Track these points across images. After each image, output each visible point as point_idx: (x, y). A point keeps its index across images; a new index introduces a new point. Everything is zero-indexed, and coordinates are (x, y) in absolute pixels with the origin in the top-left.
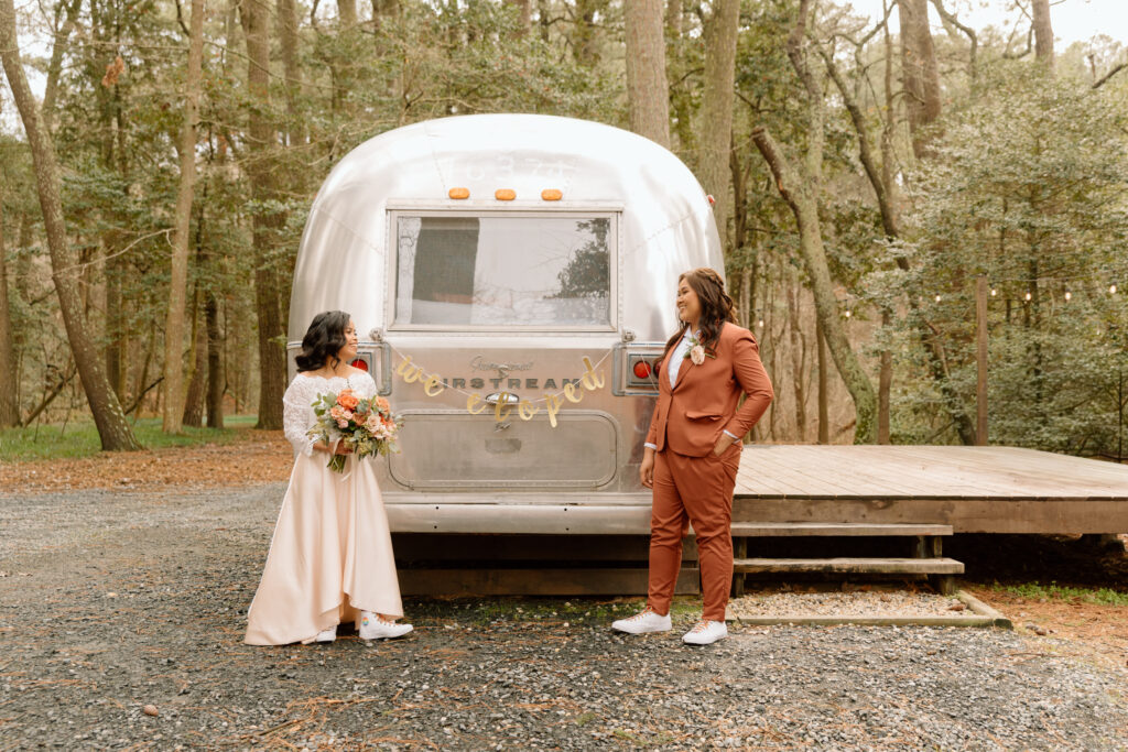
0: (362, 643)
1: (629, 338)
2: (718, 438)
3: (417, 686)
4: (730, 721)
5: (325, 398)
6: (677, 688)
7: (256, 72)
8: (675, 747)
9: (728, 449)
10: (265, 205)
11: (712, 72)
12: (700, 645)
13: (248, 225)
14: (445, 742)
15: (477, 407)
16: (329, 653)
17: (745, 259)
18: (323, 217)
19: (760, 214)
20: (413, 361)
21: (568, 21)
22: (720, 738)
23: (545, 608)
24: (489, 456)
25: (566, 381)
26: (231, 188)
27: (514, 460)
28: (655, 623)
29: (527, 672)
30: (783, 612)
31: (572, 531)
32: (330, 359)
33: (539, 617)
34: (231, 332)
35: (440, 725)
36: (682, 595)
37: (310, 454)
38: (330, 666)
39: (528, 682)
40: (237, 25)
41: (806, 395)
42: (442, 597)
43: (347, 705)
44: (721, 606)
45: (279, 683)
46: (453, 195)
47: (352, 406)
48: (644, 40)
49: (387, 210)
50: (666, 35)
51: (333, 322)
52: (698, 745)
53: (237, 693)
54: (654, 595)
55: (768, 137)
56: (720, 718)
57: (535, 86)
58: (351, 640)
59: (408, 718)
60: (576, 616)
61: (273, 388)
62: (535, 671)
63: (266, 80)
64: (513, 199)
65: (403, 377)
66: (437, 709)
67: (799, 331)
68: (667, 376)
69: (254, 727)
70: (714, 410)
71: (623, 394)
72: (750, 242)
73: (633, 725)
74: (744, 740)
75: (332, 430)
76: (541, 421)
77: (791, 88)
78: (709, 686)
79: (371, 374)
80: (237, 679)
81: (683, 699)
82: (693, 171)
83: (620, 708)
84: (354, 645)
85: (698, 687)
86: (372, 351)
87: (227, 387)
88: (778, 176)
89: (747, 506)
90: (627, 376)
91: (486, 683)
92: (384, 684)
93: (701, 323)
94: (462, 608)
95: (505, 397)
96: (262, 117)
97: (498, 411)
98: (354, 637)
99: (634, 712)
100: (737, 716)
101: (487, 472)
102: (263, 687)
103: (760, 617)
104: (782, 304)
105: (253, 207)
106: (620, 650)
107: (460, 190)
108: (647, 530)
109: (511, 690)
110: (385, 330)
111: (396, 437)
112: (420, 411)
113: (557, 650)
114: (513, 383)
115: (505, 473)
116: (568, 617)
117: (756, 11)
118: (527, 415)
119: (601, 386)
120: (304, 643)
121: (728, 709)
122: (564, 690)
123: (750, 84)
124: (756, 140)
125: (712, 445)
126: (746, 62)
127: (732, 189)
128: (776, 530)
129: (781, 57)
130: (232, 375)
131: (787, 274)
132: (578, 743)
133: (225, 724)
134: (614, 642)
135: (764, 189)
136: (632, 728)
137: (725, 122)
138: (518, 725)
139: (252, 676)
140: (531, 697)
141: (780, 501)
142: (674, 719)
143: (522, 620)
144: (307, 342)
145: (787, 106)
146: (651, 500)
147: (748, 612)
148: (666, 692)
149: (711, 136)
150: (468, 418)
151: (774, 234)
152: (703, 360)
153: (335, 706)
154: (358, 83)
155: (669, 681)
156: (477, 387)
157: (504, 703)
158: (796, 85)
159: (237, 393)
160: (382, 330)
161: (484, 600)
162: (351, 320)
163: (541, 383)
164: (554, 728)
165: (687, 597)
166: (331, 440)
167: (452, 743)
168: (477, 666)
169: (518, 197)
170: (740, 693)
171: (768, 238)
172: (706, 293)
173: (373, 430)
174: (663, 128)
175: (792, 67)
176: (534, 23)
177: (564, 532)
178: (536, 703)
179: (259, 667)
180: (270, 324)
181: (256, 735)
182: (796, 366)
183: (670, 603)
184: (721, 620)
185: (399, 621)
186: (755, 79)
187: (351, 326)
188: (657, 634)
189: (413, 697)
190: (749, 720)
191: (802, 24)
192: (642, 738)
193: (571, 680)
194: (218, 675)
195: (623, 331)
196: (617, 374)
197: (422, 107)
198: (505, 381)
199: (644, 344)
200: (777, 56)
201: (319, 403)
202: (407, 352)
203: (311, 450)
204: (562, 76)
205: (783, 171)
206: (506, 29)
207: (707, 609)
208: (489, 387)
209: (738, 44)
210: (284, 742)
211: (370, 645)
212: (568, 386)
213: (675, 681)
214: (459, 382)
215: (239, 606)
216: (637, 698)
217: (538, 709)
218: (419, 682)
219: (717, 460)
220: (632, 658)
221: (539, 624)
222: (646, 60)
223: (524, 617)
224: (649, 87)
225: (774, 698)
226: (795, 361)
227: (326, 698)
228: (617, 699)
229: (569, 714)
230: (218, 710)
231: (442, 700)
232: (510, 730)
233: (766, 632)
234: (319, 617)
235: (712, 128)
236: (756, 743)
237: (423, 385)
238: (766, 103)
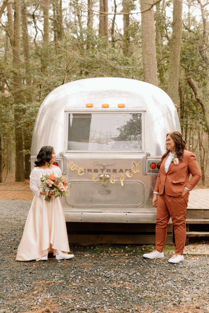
0: (57, 261)
1: (148, 155)
2: (184, 190)
3: (77, 277)
4: (187, 292)
5: (45, 176)
6: (167, 279)
7: (16, 60)
8: (168, 301)
9: (186, 194)
10: (19, 106)
11: (172, 58)
12: (174, 263)
13: (13, 112)
14: (88, 298)
15: (96, 179)
16: (46, 264)
17: (184, 122)
18: (43, 113)
19: (189, 107)
20: (74, 163)
21: (121, 41)
22: (184, 298)
23: (119, 249)
24: (100, 196)
25: (126, 170)
26: (7, 99)
27: (109, 197)
28: (158, 255)
29: (114, 272)
30: (203, 251)
31: (129, 222)
32: (47, 163)
33: (117, 252)
34: (6, 147)
35: (85, 291)
36: (167, 244)
37: (39, 195)
38: (46, 269)
39: (115, 276)
40: (9, 43)
41: (205, 169)
42: (83, 244)
43: (53, 284)
44: (182, 249)
45: (29, 275)
46: (87, 106)
47: (54, 179)
48: (149, 48)
49: (65, 111)
50: (156, 45)
51: (48, 150)
52: (176, 301)
53: (15, 279)
54: (157, 245)
55: (192, 80)
56: (184, 291)
57: (111, 64)
58: (53, 260)
59: (74, 289)
60: (130, 252)
61: (21, 167)
62: (117, 272)
63: (19, 63)
64: (108, 107)
65: (70, 168)
66: (84, 286)
67: (202, 146)
68: (164, 169)
69: (22, 291)
70: (181, 180)
71: (146, 175)
72: (185, 116)
73: (153, 293)
74: (192, 299)
75: (46, 187)
76: (118, 184)
77: (200, 63)
78: (179, 279)
79: (60, 167)
80: (15, 273)
81: (170, 283)
82: (165, 92)
83: (148, 286)
84: (54, 261)
85: (175, 279)
86: (60, 159)
87: (4, 166)
88: (196, 94)
89: (189, 213)
90: (148, 168)
91: (100, 276)
92: (65, 276)
93: (176, 150)
94: (90, 248)
95: (105, 175)
96: (18, 75)
97: (103, 180)
98: (54, 259)
99: (153, 288)
100: (190, 290)
101: (99, 201)
102: (24, 276)
103: (195, 253)
104: (196, 137)
105: (15, 107)
106: (146, 265)
107: (90, 104)
108: (155, 222)
109: (109, 279)
110: (64, 152)
111: (68, 191)
112: (76, 180)
113: (124, 264)
114: (108, 171)
115: (105, 202)
116: (127, 252)
117: (187, 36)
118: (113, 182)
119: (139, 172)
120: (37, 260)
121: (186, 287)
122: (128, 280)
123: (185, 61)
124: (188, 82)
125: (181, 193)
126: (184, 54)
127: (179, 98)
128: (200, 222)
129: (196, 52)
130: (6, 162)
131: (198, 127)
132: (134, 299)
133: (12, 290)
134: (144, 262)
135: (190, 98)
136: (152, 294)
137: (177, 75)
138: (112, 292)
139: (20, 273)
140: (116, 282)
141: (201, 211)
142: (167, 291)
143: (111, 253)
144: (39, 157)
145: (198, 69)
146: (156, 211)
147: (191, 251)
148: (163, 281)
149: (172, 80)
150: (93, 183)
151: (194, 113)
152: (178, 163)
153: (49, 284)
154: (50, 63)
155: (164, 277)
156: (96, 172)
157: (107, 284)
158: (202, 62)
159: (7, 168)
160: (63, 152)
161: (97, 245)
162: (54, 149)
163: (118, 171)
164: (125, 293)
165: (168, 245)
166: (46, 191)
167: (90, 298)
168: (97, 270)
169: (110, 107)
170: (190, 282)
171: (191, 115)
172: (177, 140)
173: (60, 188)
174: (155, 78)
175: (200, 55)
176: (110, 42)
177: (126, 222)
178: (118, 284)
179: (22, 269)
180: (20, 145)
181: (23, 294)
182: (201, 159)
183: (163, 248)
184: (182, 255)
185: (69, 253)
186: (187, 59)
187: (54, 152)
188: (159, 259)
189: (76, 281)
190: (194, 292)
191: (204, 41)
192: (156, 298)
193: (130, 276)
194: (9, 272)
195: (146, 153)
196: (144, 168)
197: (72, 72)
198: (106, 170)
199: (154, 157)
200: (195, 51)
201: (43, 178)
202: (72, 160)
203: (39, 194)
204: (120, 60)
205: (197, 92)
206: (101, 44)
207: (177, 250)
208: (100, 172)
209: (181, 48)
210: (32, 297)
211: (59, 261)
212: (127, 172)
213: (166, 277)
214: (89, 170)
215: (14, 247)
216: (153, 283)
217: (119, 286)
218: (77, 276)
219: (182, 198)
220: (151, 268)
221: (117, 255)
222: (149, 55)
223: (112, 252)
224: (150, 64)
225: (202, 284)
226: (201, 157)
227: (46, 281)
228: (146, 283)
229: (130, 288)
230: (9, 285)
231: (85, 282)
232: (110, 294)
233: (198, 259)
234: (41, 252)
235: (172, 77)
236: (197, 300)
237: (77, 171)
238: (191, 68)
